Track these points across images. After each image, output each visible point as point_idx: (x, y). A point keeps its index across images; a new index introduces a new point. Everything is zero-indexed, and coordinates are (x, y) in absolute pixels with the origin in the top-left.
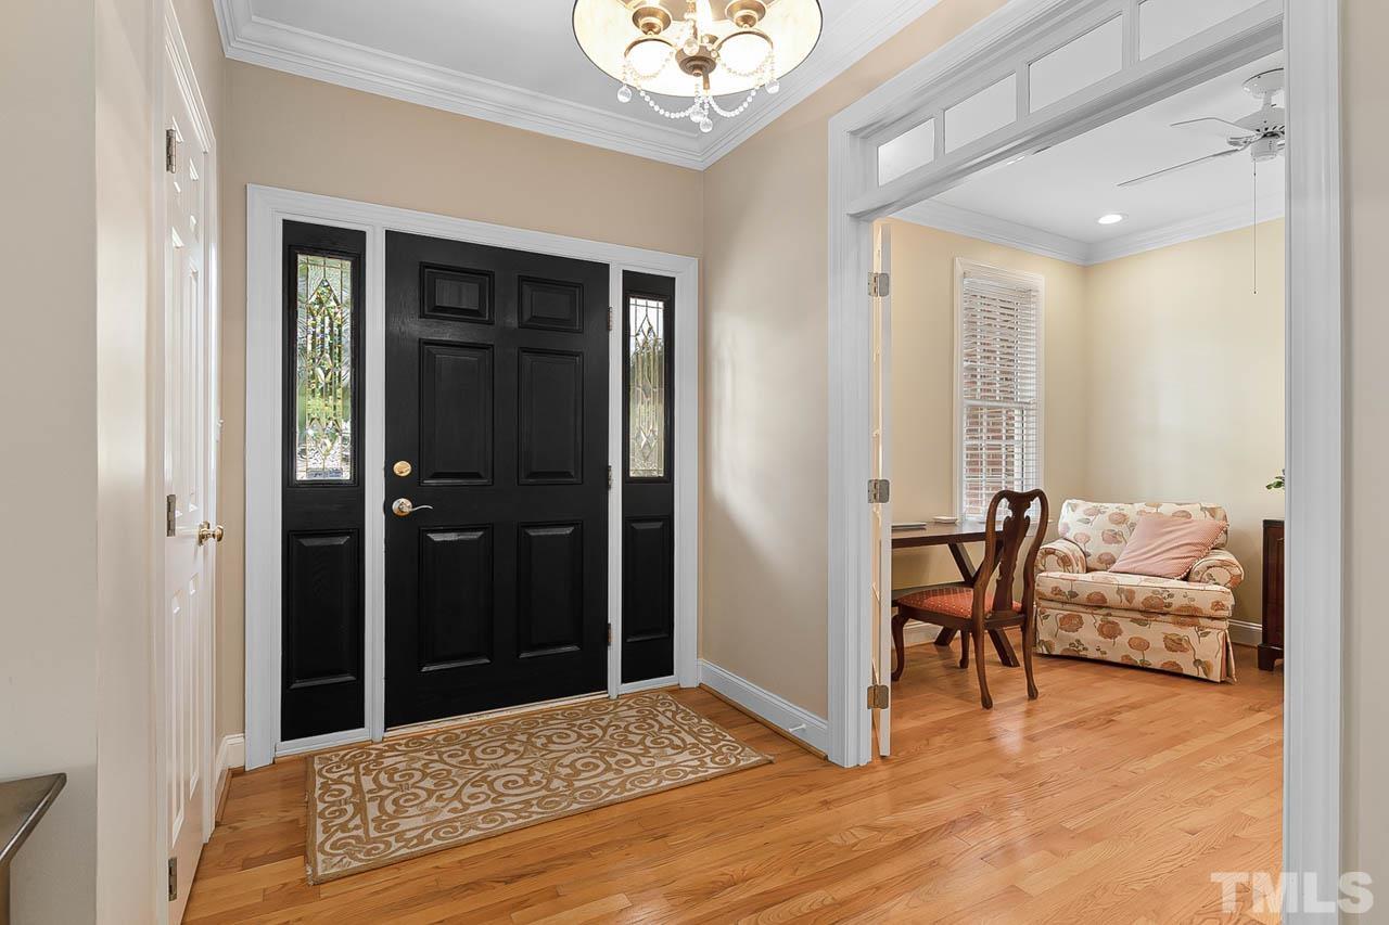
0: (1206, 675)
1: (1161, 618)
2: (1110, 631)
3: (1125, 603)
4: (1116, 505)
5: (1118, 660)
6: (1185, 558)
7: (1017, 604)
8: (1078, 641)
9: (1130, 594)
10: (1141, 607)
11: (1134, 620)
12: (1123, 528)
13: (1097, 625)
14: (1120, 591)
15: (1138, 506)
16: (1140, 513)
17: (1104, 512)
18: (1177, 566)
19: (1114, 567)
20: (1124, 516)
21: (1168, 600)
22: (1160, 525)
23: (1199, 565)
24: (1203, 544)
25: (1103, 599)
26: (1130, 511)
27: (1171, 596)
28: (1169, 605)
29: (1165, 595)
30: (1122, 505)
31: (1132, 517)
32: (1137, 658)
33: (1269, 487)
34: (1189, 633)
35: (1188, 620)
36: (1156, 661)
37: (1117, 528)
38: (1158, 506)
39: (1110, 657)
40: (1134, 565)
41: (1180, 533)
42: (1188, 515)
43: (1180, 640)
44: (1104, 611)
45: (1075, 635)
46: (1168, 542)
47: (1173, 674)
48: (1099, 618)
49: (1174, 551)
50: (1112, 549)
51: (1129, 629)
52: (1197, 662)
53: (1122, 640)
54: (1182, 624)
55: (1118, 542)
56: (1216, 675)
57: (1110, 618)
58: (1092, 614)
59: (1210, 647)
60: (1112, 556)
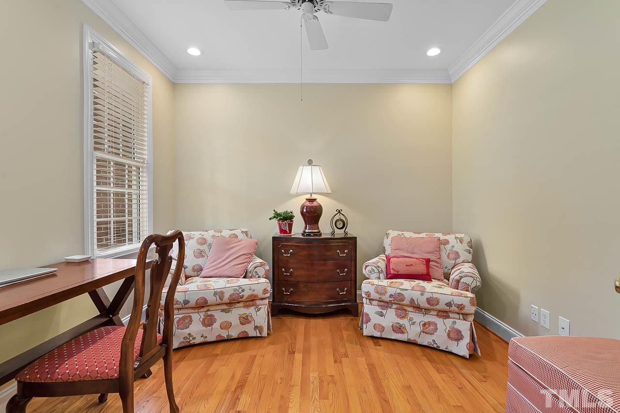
0: (261, 334)
1: (238, 305)
2: (209, 322)
3: (219, 301)
4: (200, 232)
5: (214, 339)
6: (241, 264)
7: (160, 336)
8: (190, 334)
9: (220, 294)
10: (228, 301)
11: (223, 310)
12: (205, 247)
13: (201, 320)
14: (215, 294)
15: (211, 232)
16: (213, 236)
17: (194, 238)
18: (240, 269)
19: (203, 273)
20: (205, 239)
21: (242, 294)
22: (226, 245)
23: (250, 267)
24: (249, 254)
25: (206, 301)
26: (208, 235)
27: (243, 291)
28: (243, 296)
29: (240, 290)
30: (202, 233)
31: (210, 240)
32: (225, 334)
33: (270, 219)
34: (251, 310)
35: (251, 303)
36: (234, 334)
37: (201, 248)
38: (221, 232)
39: (209, 339)
40: (216, 271)
41: (237, 248)
42: (236, 236)
43: (247, 316)
44: (205, 309)
45: (187, 331)
46: (231, 255)
47: (244, 338)
48: (202, 315)
49: (238, 259)
50: (200, 261)
51: (220, 317)
52: (256, 328)
53: (216, 325)
54: (247, 307)
55: (203, 256)
56: (265, 334)
57: (209, 313)
58: (198, 312)
59: (261, 315)
60: (201, 267)
